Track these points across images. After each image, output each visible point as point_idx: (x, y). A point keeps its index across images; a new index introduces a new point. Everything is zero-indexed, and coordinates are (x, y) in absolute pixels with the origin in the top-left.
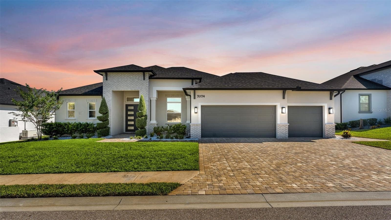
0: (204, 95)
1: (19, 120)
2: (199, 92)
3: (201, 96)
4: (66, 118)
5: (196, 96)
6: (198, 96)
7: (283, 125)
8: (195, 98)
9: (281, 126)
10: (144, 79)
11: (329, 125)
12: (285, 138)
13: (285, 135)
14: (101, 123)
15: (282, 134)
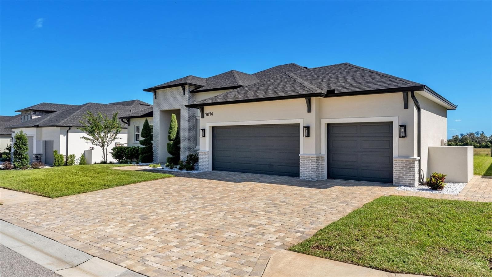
0: (212, 113)
1: (125, 143)
2: (207, 109)
3: (210, 114)
4: (134, 142)
5: (205, 114)
6: (207, 114)
7: (308, 157)
8: (203, 117)
9: (305, 159)
10: (184, 94)
11: (403, 161)
12: (311, 180)
13: (310, 174)
14: (144, 148)
15: (306, 172)
